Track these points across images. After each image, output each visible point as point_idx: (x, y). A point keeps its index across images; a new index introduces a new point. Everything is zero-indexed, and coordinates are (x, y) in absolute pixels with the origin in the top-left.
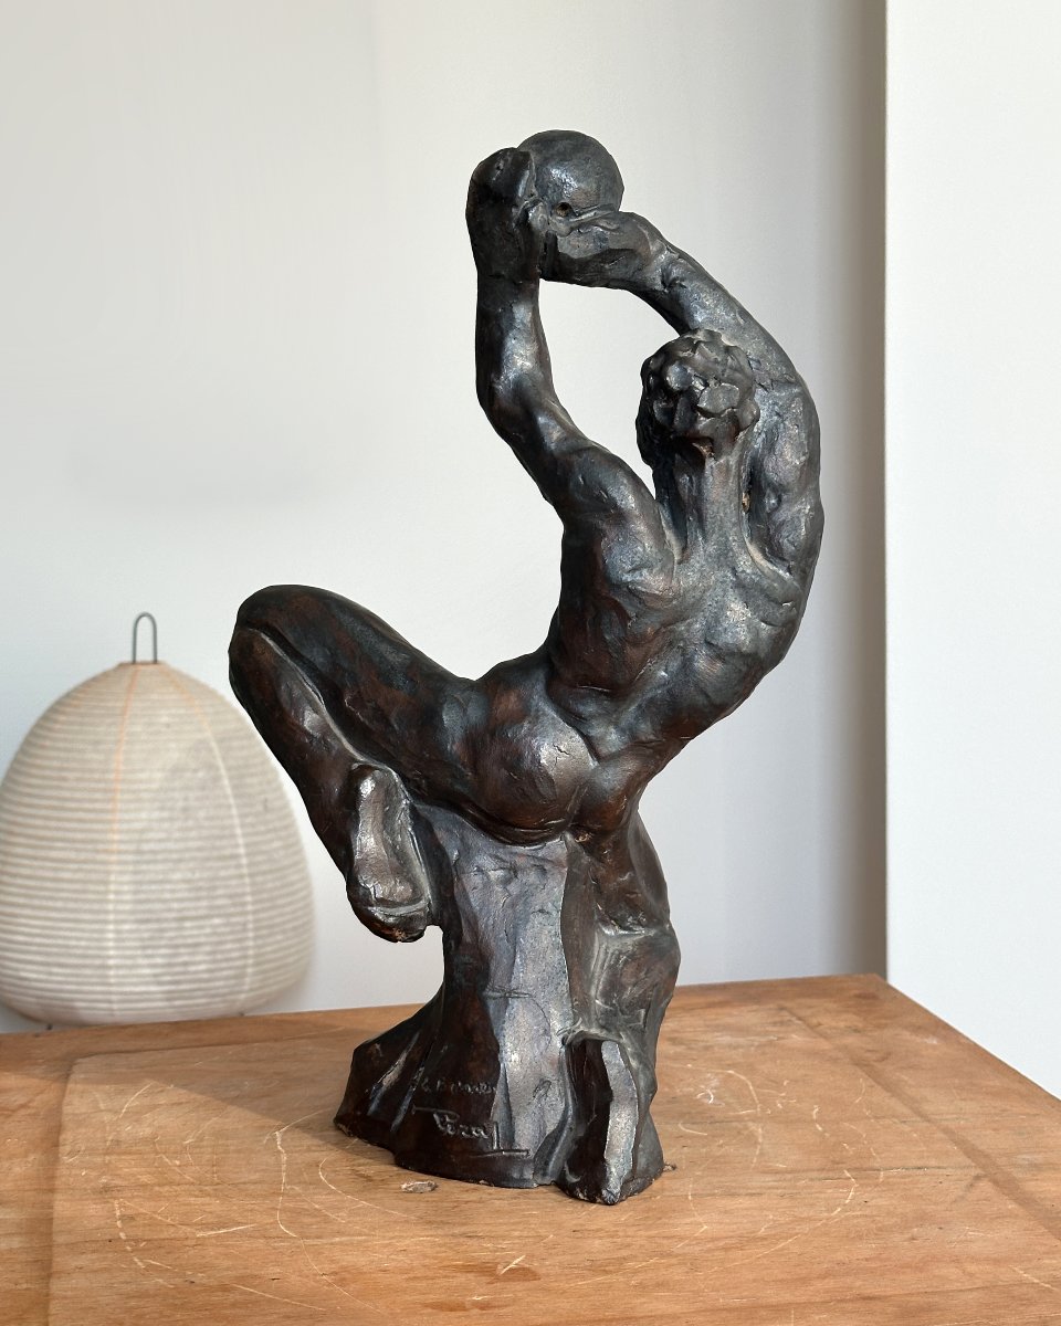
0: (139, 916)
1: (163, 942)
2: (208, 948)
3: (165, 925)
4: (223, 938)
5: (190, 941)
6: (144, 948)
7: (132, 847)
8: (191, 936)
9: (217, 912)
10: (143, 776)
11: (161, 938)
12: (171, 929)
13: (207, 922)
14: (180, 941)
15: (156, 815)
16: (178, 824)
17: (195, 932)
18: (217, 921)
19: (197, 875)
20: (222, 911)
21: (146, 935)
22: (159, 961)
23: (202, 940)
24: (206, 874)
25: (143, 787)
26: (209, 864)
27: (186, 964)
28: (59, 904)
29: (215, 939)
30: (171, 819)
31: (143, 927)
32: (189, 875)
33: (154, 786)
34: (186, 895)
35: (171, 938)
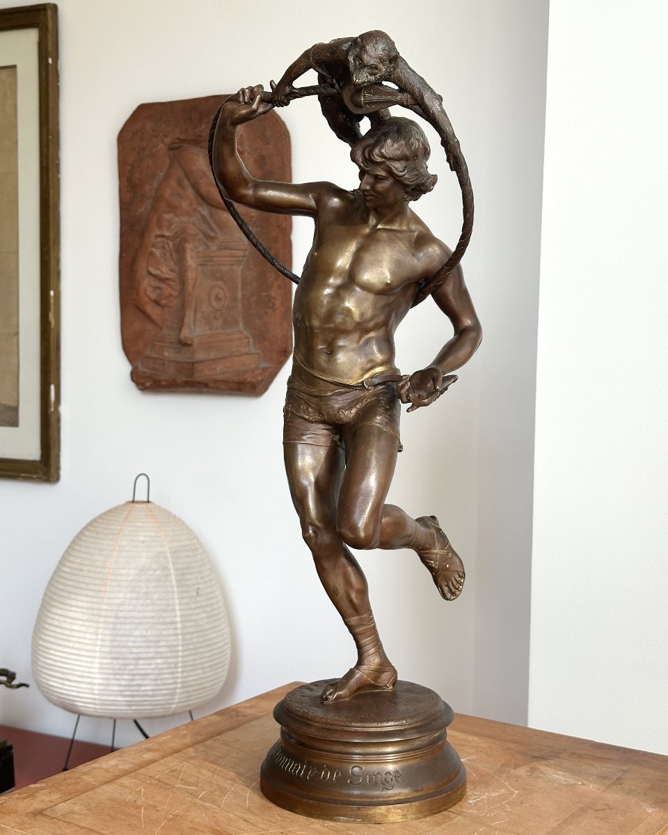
0: (113, 655)
1: (126, 672)
2: (152, 677)
3: (128, 662)
4: (162, 671)
5: (142, 672)
6: (115, 674)
7: (113, 614)
8: (143, 669)
9: (159, 655)
10: (125, 572)
11: (125, 669)
12: (131, 664)
13: (152, 661)
14: (136, 672)
15: (129, 595)
16: (141, 602)
17: (145, 667)
18: (159, 661)
19: (149, 633)
20: (163, 655)
21: (117, 667)
22: (123, 682)
23: (150, 671)
24: (154, 633)
25: (123, 578)
26: (157, 627)
27: (138, 685)
28: (71, 644)
29: (157, 672)
30: (137, 599)
31: (115, 662)
32: (144, 633)
33: (130, 578)
34: (142, 644)
35: (131, 670)
